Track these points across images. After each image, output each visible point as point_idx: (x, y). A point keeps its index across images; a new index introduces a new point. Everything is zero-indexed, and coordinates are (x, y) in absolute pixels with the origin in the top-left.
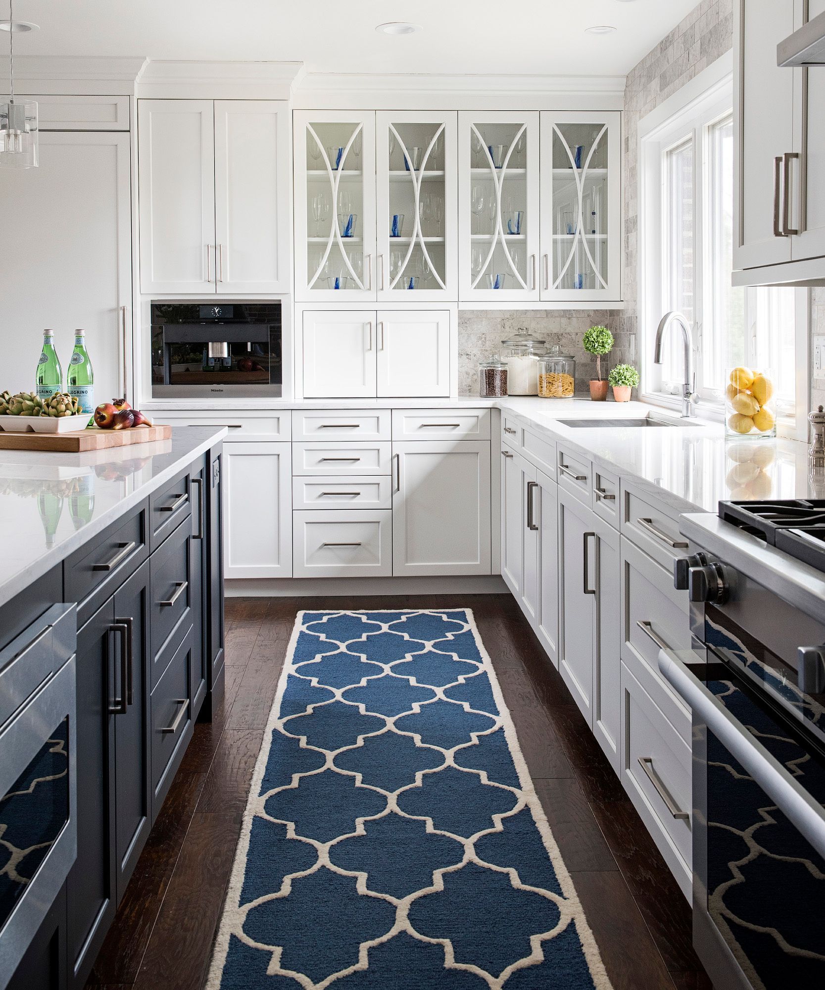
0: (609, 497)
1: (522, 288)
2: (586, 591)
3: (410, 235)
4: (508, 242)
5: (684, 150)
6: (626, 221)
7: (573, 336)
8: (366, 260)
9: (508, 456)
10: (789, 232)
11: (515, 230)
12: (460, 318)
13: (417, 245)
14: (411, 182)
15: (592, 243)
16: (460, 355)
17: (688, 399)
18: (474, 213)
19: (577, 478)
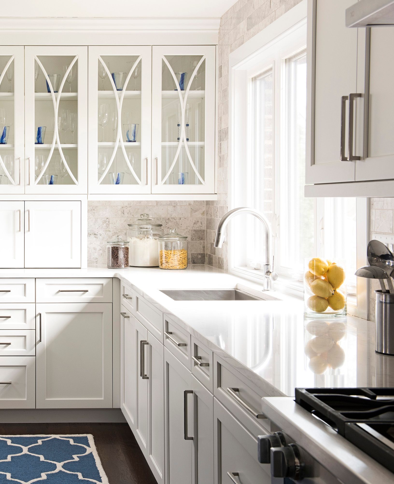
0: (205, 364)
1: (138, 184)
2: (186, 438)
3: (51, 143)
4: (126, 148)
5: (266, 77)
6: (220, 131)
7: (177, 220)
8: (17, 162)
9: (125, 317)
10: (353, 158)
11: (132, 138)
12: (89, 206)
13: (56, 150)
14: (52, 100)
15: (192, 149)
16: (89, 235)
17: (268, 277)
18: (100, 125)
19: (179, 345)
